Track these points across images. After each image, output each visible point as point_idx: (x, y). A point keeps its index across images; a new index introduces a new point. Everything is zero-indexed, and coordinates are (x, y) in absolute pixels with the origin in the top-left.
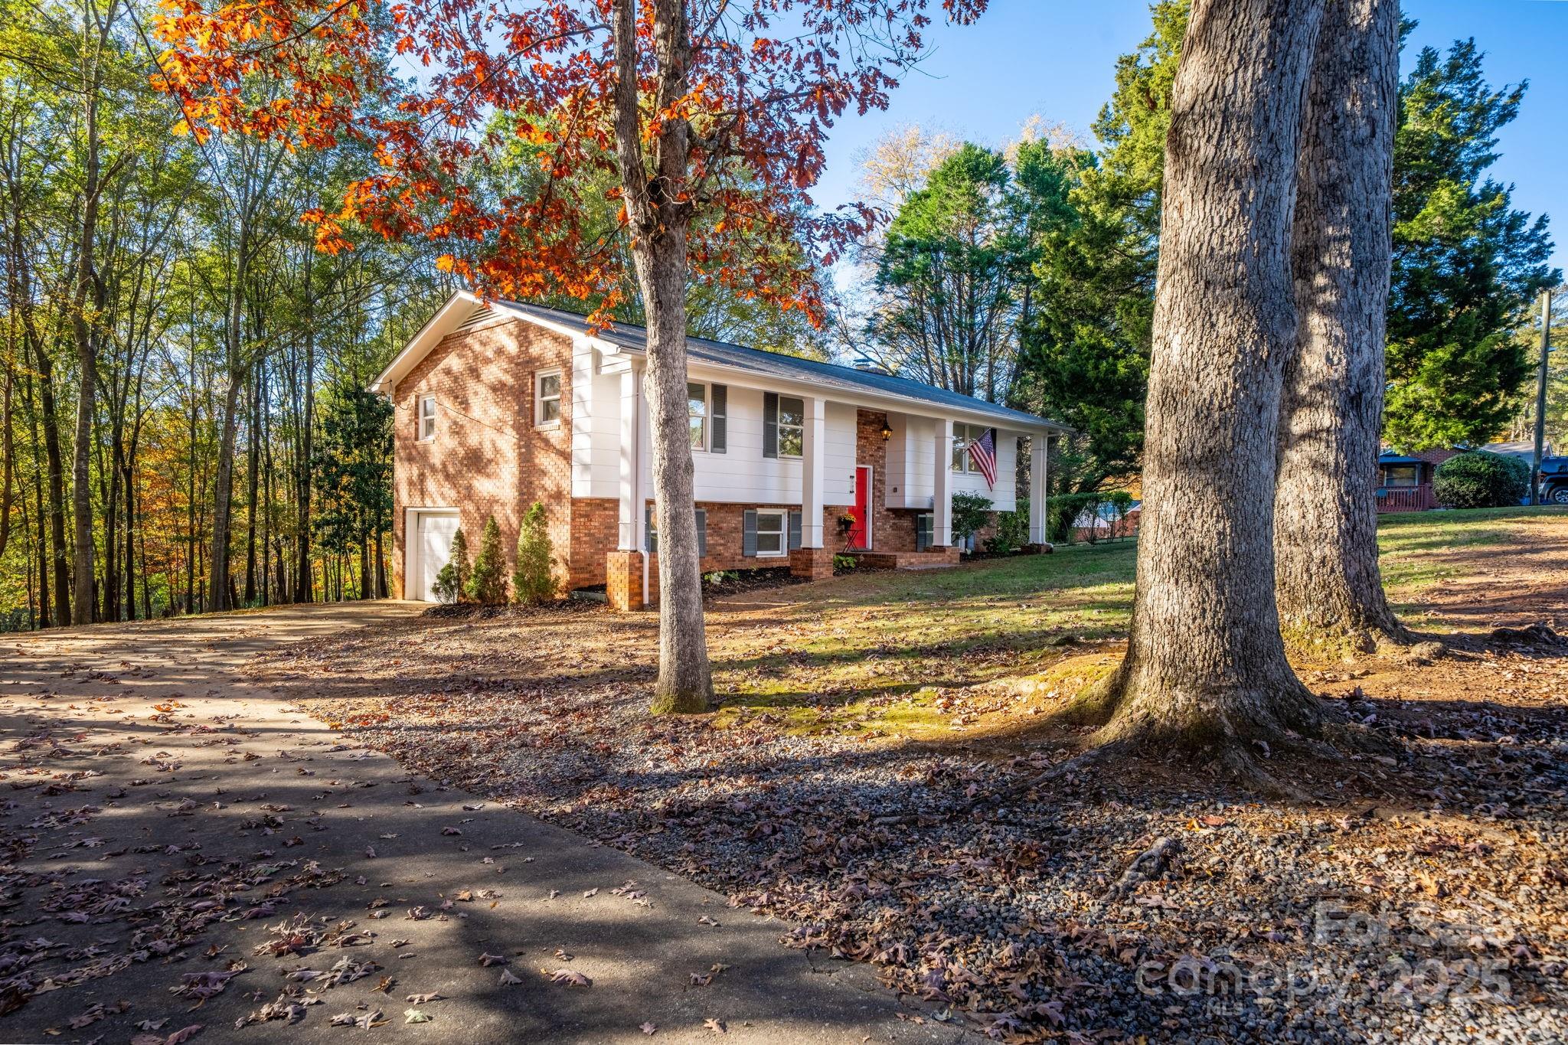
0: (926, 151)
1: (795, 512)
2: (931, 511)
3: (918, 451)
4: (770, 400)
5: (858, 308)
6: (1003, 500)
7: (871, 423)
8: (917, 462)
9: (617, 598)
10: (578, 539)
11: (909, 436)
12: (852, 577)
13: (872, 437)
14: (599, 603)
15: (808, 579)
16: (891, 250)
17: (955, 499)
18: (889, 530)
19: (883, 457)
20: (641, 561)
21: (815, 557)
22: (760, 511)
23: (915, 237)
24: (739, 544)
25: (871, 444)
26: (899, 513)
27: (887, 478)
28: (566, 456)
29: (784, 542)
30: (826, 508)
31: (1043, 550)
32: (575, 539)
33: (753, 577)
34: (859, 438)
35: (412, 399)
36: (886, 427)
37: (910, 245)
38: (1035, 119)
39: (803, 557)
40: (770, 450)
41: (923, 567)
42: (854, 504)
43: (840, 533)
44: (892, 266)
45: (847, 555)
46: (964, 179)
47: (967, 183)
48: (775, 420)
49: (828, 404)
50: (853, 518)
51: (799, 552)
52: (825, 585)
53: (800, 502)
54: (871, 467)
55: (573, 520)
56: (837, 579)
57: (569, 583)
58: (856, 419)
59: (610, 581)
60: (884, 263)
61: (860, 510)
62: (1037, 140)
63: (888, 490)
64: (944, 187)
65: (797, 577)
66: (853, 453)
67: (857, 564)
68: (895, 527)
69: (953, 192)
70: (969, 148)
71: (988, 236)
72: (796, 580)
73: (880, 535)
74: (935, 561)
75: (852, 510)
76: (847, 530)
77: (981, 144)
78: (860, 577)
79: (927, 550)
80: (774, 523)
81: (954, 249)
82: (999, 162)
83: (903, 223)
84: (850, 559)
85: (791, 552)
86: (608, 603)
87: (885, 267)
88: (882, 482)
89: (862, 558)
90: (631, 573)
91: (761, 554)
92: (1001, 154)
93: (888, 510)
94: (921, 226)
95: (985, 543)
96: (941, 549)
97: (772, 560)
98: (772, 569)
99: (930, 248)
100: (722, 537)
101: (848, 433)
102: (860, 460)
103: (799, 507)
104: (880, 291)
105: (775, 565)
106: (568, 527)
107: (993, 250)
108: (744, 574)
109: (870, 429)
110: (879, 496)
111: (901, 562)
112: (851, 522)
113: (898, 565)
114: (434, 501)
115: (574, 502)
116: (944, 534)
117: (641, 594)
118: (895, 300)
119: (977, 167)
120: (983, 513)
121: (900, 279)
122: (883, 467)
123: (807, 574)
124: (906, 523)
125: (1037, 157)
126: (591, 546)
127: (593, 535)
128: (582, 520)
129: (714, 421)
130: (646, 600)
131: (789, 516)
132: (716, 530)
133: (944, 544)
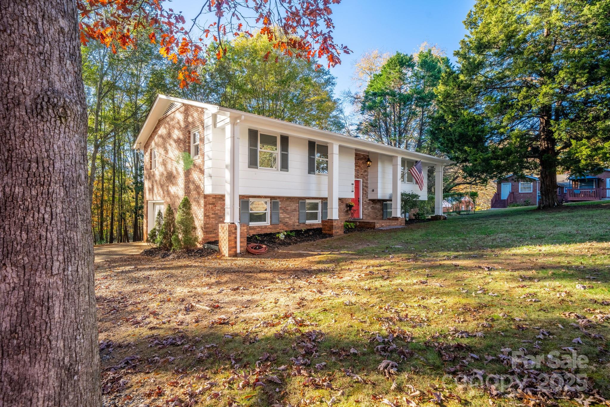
0: (380, 59)
1: (324, 201)
2: (391, 200)
3: (384, 172)
4: (312, 145)
5: (353, 122)
6: (423, 195)
7: (361, 159)
8: (383, 177)
9: (223, 249)
10: (208, 216)
11: (380, 165)
12: (353, 234)
13: (362, 166)
14: (214, 251)
15: (331, 235)
16: (366, 97)
17: (402, 195)
18: (370, 209)
19: (367, 175)
20: (236, 229)
21: (334, 224)
22: (308, 201)
23: (376, 91)
24: (297, 217)
25: (361, 169)
26: (375, 201)
27: (369, 185)
28: (202, 172)
29: (320, 216)
30: (340, 199)
31: (442, 218)
32: (205, 215)
33: (303, 235)
34: (356, 166)
35: (149, 151)
36: (369, 160)
37: (375, 94)
38: (425, 43)
39: (328, 224)
40: (311, 170)
41: (388, 228)
42: (353, 197)
43: (347, 211)
44: (367, 104)
45: (351, 222)
46: (397, 66)
47: (398, 67)
48: (314, 155)
49: (340, 146)
50: (353, 204)
51: (326, 222)
52: (339, 239)
53: (326, 196)
54: (362, 180)
55: (205, 206)
56: (345, 235)
57: (203, 239)
58: (354, 156)
59: (220, 239)
60: (364, 103)
61: (357, 200)
62: (426, 51)
63: (370, 191)
64: (388, 70)
65: (325, 234)
66: (353, 173)
67: (356, 227)
68: (373, 208)
69: (392, 72)
70: (399, 54)
71: (407, 90)
72: (324, 236)
73: (366, 212)
74: (394, 225)
75: (352, 200)
76: (350, 209)
77: (403, 53)
78: (357, 234)
79: (389, 219)
80: (315, 207)
81: (393, 94)
82: (411, 58)
83: (371, 86)
84: (352, 224)
85: (322, 221)
86: (219, 252)
87: (364, 104)
88: (367, 187)
89: (358, 224)
90: (229, 236)
91: (308, 222)
92: (412, 56)
93: (370, 200)
94: (379, 86)
95: (414, 215)
96: (396, 219)
97: (314, 225)
98: (314, 229)
99: (383, 94)
100: (288, 214)
101: (351, 162)
102: (357, 176)
103: (326, 199)
104: (362, 114)
105: (315, 227)
106: (203, 210)
107: (409, 95)
108: (298, 233)
109: (361, 162)
110: (365, 193)
111: (378, 226)
112: (352, 206)
113: (376, 227)
114: (156, 197)
115: (206, 197)
116: (397, 211)
117: (236, 247)
118: (368, 117)
119: (402, 61)
120: (416, 201)
121: (370, 108)
122: (367, 180)
123: (330, 233)
124: (378, 206)
125: (426, 57)
126: (216, 220)
127: (217, 214)
128: (210, 206)
129: (281, 154)
130: (239, 250)
131: (323, 203)
132: (285, 210)
133: (398, 216)
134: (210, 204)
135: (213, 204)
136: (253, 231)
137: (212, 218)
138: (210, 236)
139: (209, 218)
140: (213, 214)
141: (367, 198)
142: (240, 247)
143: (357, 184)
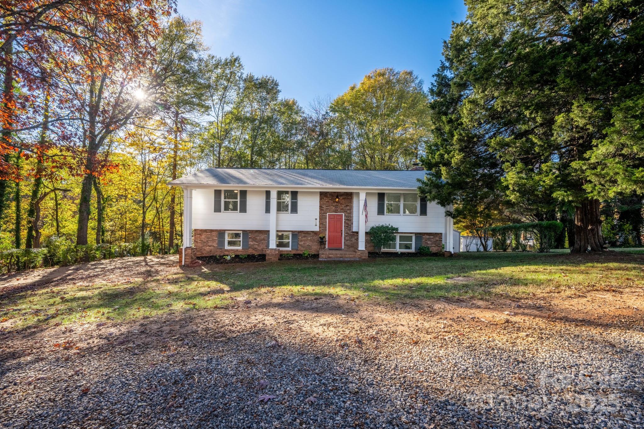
1: (294, 233)
11: (355, 200)
12: (286, 261)
19: (350, 209)
24: (265, 245)
27: (352, 218)
29: (290, 244)
40: (267, 210)
54: (343, 214)
58: (318, 195)
66: (318, 210)
73: (348, 243)
100: (257, 242)
101: (315, 201)
110: (347, 226)
116: (359, 244)
126: (202, 244)
127: (202, 240)
129: (240, 201)
130: (183, 264)
131: (293, 235)
132: (254, 239)
133: (359, 249)
135: (200, 234)
136: (230, 252)
140: (200, 240)
141: (350, 230)
142: (185, 261)
143: (340, 217)
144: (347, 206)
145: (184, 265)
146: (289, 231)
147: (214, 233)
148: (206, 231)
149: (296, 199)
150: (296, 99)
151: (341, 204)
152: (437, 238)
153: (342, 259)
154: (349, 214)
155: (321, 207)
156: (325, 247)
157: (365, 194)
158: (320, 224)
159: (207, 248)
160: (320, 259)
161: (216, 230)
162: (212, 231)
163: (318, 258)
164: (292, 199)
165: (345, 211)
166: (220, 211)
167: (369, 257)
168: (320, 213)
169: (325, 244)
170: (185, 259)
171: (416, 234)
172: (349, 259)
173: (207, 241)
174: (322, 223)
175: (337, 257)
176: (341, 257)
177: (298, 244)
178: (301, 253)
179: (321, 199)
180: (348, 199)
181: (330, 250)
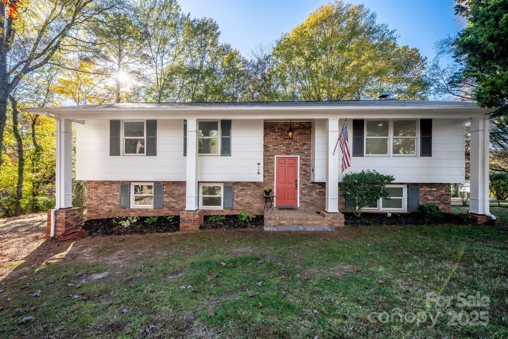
1: (227, 184)
13: (297, 138)
19: (308, 149)
22: (203, 185)
27: (311, 162)
29: (222, 201)
32: (90, 198)
54: (299, 157)
55: (89, 189)
58: (263, 128)
66: (261, 150)
73: (306, 199)
88: (307, 165)
93: (313, 183)
100: (175, 198)
101: (256, 137)
110: (305, 174)
115: (89, 182)
116: (328, 203)
126: (98, 201)
127: (99, 196)
128: (93, 190)
129: (148, 139)
130: (52, 234)
131: (225, 187)
132: (171, 195)
133: (329, 211)
134: (92, 188)
135: (95, 188)
136: (133, 213)
137: (95, 200)
138: (93, 214)
139: (92, 199)
140: (95, 196)
141: (308, 180)
142: (55, 231)
143: (293, 162)
144: (304, 144)
145: (53, 238)
146: (220, 182)
147: (114, 186)
148: (103, 183)
149: (229, 134)
150: (238, 50)
151: (296, 142)
152: (443, 191)
153: (301, 228)
154: (307, 156)
155: (265, 146)
156: (272, 205)
157: (338, 121)
158: (265, 171)
159: (106, 208)
160: (266, 229)
161: (118, 182)
162: (111, 183)
163: (263, 224)
164: (223, 134)
165: (301, 153)
166: (118, 154)
167: (345, 223)
168: (264, 156)
169: (272, 201)
170: (55, 227)
171: (409, 185)
172: (313, 229)
173: (106, 197)
174: (267, 171)
175: (293, 224)
176: (299, 225)
177: (233, 200)
178: (238, 213)
179: (265, 135)
180: (306, 134)
181: (280, 209)
